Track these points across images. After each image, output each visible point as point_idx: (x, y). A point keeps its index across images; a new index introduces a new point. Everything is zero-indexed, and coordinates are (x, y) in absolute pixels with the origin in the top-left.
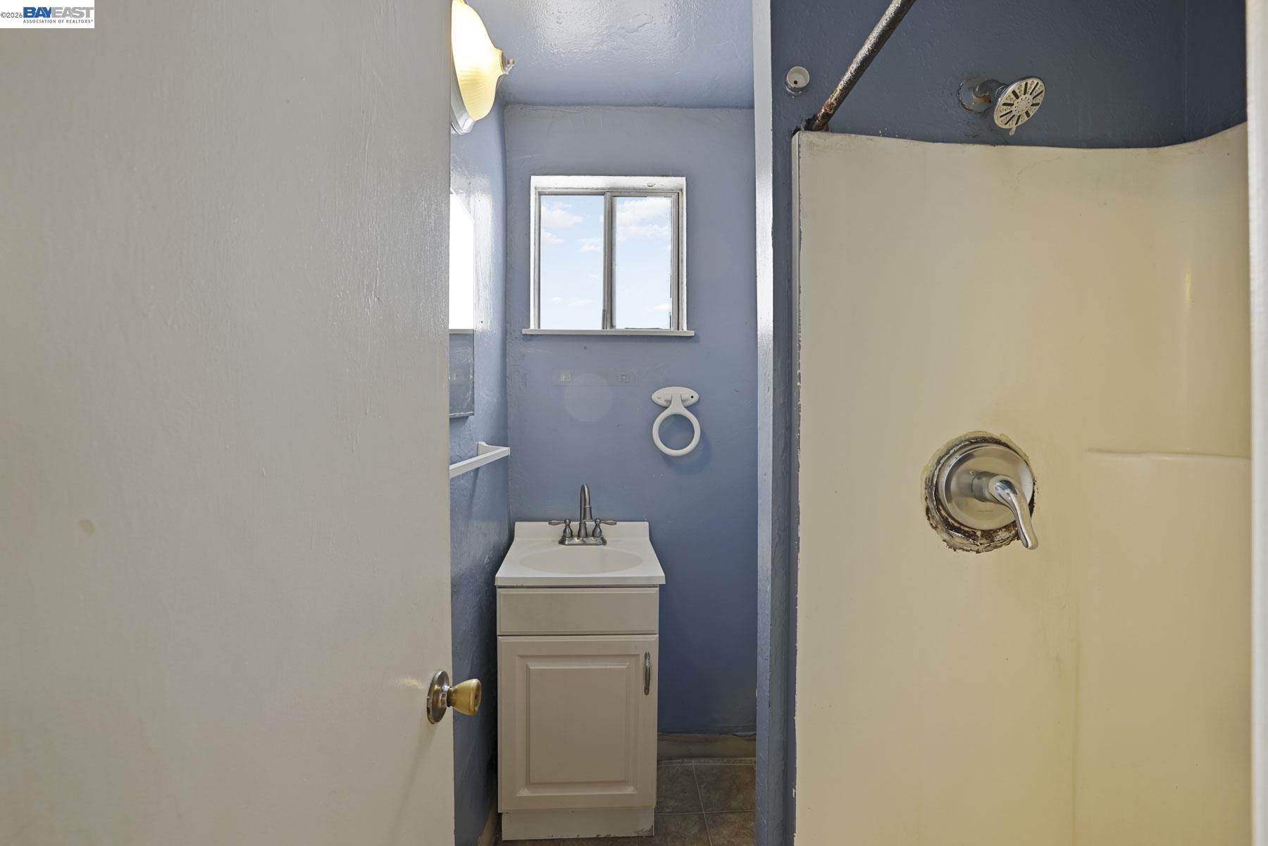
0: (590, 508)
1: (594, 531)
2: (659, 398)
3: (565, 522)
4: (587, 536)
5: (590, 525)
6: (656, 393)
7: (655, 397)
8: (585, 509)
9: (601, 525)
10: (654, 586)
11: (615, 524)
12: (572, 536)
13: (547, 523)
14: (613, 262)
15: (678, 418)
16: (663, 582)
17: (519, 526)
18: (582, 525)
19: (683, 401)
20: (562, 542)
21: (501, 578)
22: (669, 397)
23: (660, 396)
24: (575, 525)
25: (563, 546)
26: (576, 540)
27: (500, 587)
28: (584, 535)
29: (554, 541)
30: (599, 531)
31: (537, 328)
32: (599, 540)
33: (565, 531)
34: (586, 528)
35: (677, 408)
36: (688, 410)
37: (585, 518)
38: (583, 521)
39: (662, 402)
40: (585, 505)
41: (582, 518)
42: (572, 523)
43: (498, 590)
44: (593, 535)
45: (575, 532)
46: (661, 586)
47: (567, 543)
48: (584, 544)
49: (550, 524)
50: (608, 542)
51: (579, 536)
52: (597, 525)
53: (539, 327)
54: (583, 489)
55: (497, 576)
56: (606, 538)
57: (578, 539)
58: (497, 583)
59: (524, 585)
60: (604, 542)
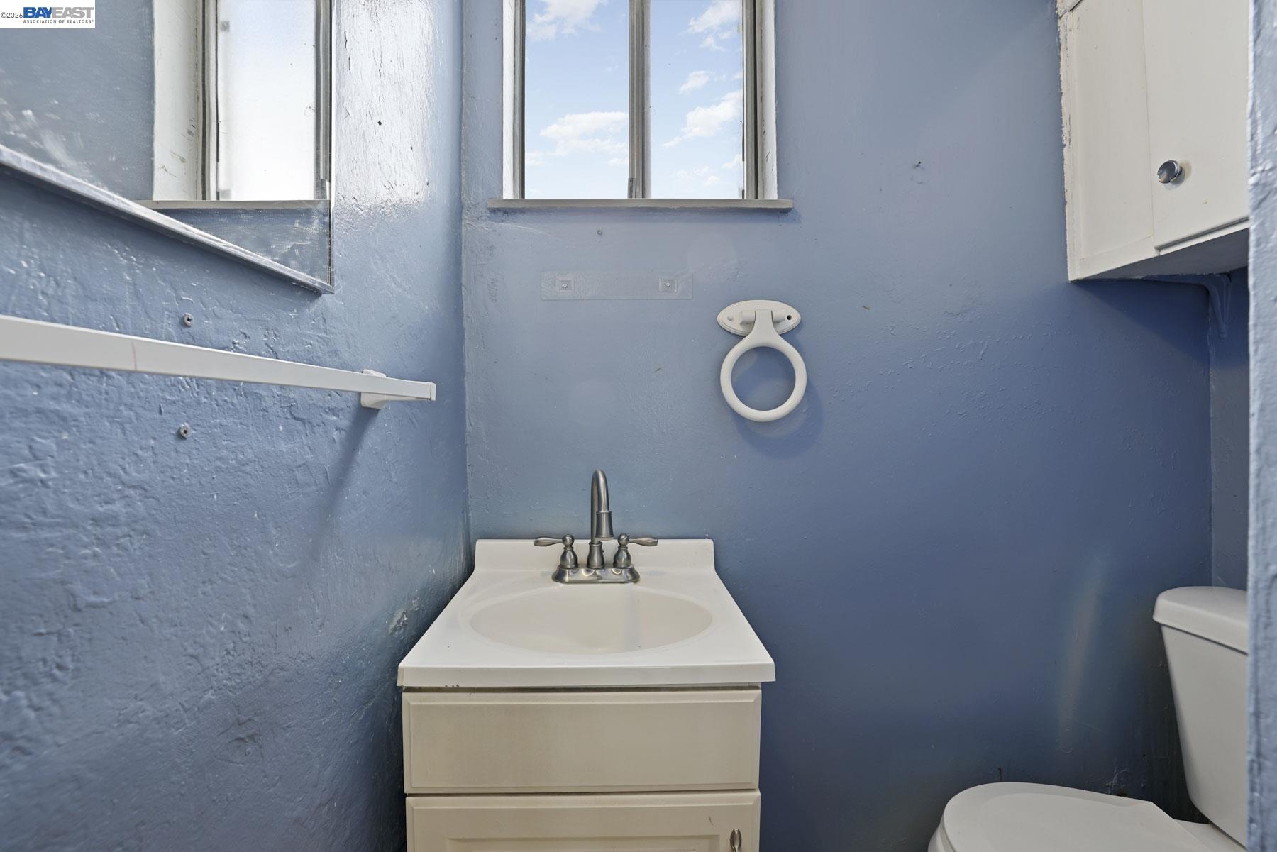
0: (610, 515)
1: (616, 557)
2: (730, 320)
3: (564, 540)
4: (603, 565)
5: (610, 545)
6: (723, 312)
7: (723, 317)
8: (599, 516)
9: (629, 545)
10: (752, 687)
11: (656, 544)
12: (576, 564)
13: (531, 542)
14: (646, 102)
15: (764, 352)
16: (771, 677)
17: (482, 546)
18: (596, 547)
19: (775, 323)
20: (558, 577)
21: (408, 669)
22: (749, 315)
23: (731, 317)
24: (581, 546)
25: (561, 585)
26: (583, 574)
27: (410, 690)
28: (598, 564)
29: (544, 574)
30: (625, 556)
31: (518, 198)
32: (625, 574)
33: (563, 557)
34: (601, 551)
35: (765, 335)
36: (784, 338)
37: (599, 533)
38: (596, 540)
39: (736, 327)
40: (600, 509)
41: (596, 532)
42: (576, 541)
43: (405, 696)
44: (615, 564)
45: (583, 557)
46: (765, 686)
47: (567, 578)
48: (598, 580)
49: (536, 543)
50: (642, 577)
51: (589, 566)
52: (622, 547)
53: (523, 196)
54: (595, 480)
55: (401, 665)
56: (638, 569)
57: (588, 571)
58: (403, 681)
59: (462, 685)
60: (635, 577)
